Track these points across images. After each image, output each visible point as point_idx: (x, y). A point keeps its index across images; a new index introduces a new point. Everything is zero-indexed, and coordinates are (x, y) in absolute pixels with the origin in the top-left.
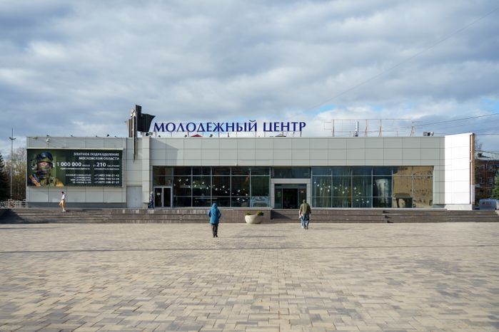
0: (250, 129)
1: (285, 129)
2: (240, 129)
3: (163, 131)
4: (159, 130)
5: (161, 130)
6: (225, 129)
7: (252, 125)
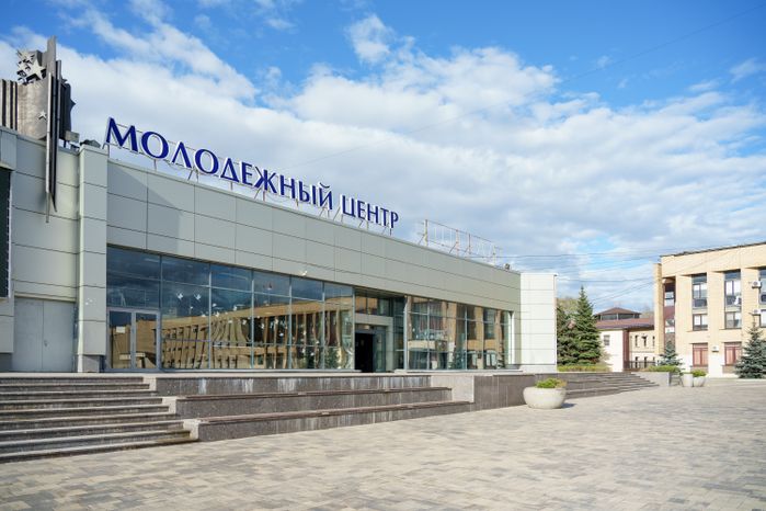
0: (322, 203)
1: (373, 218)
2: (305, 197)
3: (135, 148)
4: (121, 141)
5: (128, 143)
6: (279, 189)
7: (324, 196)
